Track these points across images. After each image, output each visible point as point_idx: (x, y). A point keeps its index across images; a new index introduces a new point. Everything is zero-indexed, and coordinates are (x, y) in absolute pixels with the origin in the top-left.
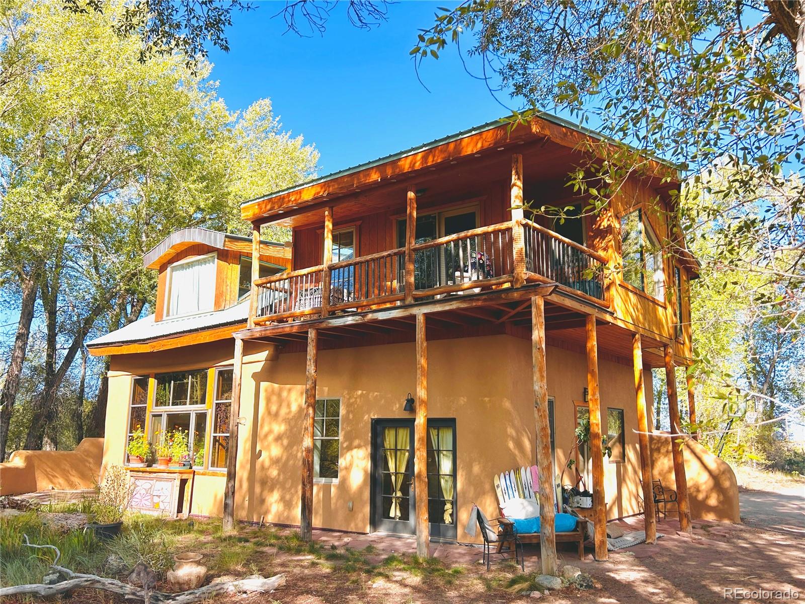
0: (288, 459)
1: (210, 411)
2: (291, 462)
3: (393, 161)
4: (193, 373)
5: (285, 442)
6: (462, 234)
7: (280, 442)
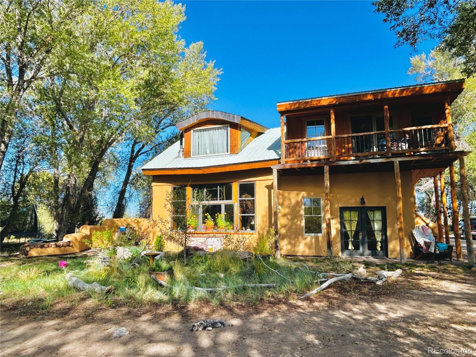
0: (291, 226)
1: (236, 203)
2: (294, 227)
3: (383, 92)
4: (221, 185)
5: (289, 217)
6: (419, 128)
7: (286, 217)
